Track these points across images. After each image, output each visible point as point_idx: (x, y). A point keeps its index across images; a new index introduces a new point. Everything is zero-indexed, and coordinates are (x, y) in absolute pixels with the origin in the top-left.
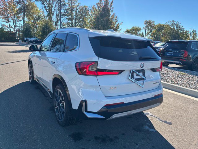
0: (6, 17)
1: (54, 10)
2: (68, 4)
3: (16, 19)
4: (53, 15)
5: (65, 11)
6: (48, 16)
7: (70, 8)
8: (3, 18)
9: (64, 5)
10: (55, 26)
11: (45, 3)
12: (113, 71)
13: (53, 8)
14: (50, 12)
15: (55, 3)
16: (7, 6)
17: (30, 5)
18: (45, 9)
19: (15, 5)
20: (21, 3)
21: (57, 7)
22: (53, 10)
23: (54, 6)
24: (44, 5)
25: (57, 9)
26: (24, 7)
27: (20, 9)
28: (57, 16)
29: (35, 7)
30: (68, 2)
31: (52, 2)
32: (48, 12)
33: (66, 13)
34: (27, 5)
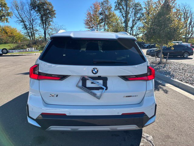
0: (91, 27)
1: (131, 16)
2: (145, 8)
3: (98, 28)
4: (129, 21)
5: (141, 16)
6: (124, 22)
7: (147, 12)
8: (89, 28)
9: (140, 10)
10: (131, 31)
11: (123, 11)
12: (53, 76)
13: (130, 14)
14: (126, 19)
15: (131, 9)
16: (92, 18)
17: (110, 14)
18: (122, 16)
19: (98, 16)
20: (103, 14)
21: (134, 12)
22: (129, 16)
23: (130, 12)
24: (122, 12)
25: (133, 14)
26: (105, 17)
27: (102, 19)
28: (133, 21)
29: (114, 15)
30: (145, 7)
31: (129, 9)
32: (125, 19)
33: (141, 17)
34: (107, 15)
